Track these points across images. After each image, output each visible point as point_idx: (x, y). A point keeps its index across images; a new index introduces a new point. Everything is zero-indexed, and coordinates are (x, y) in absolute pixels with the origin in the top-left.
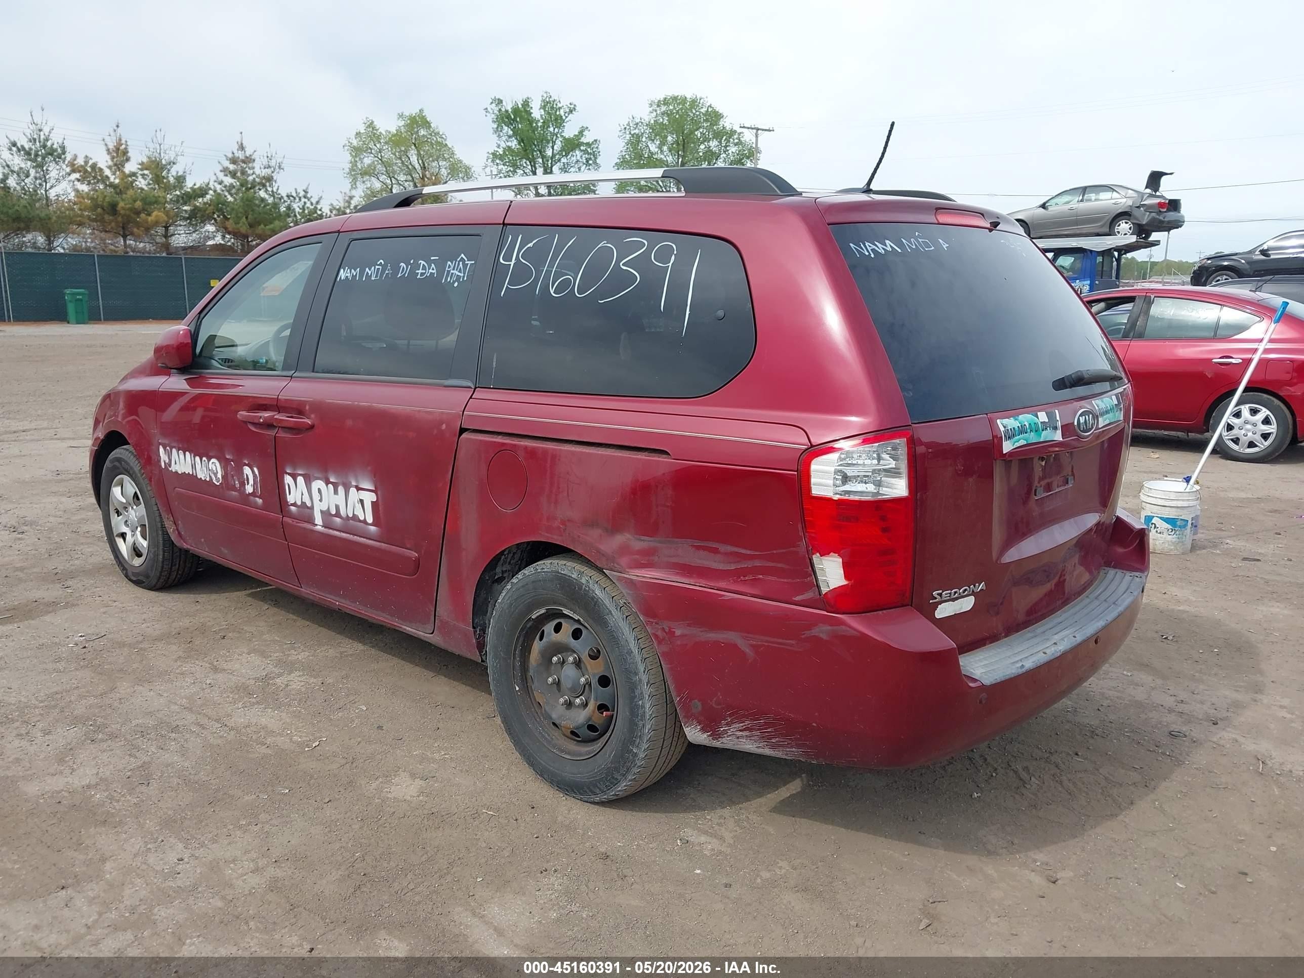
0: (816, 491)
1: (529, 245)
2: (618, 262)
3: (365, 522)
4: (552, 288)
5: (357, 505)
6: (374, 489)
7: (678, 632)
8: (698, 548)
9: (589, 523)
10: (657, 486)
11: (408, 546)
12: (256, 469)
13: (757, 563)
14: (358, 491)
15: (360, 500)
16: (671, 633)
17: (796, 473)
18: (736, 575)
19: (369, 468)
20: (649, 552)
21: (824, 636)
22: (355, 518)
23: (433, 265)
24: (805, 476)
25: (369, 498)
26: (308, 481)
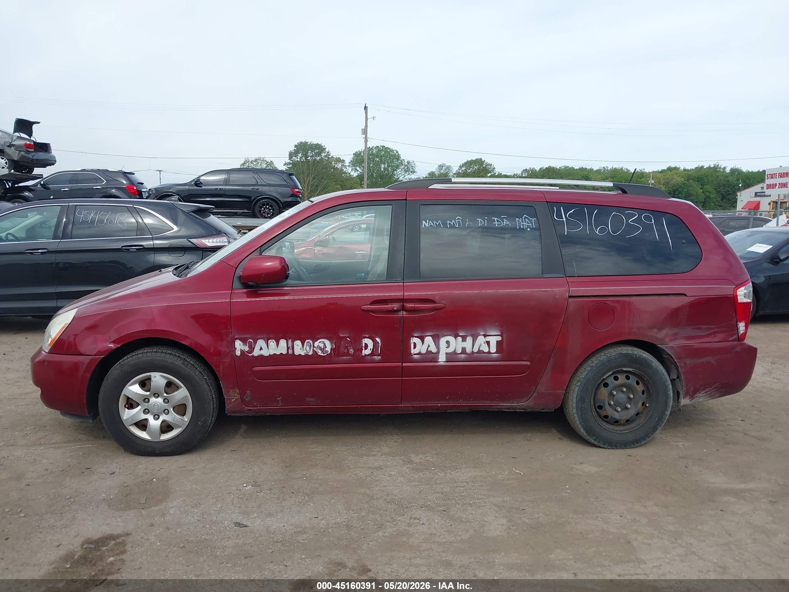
0: (739, 301)
1: (570, 212)
2: (627, 221)
3: (489, 352)
4: (597, 231)
5: (483, 345)
6: (500, 334)
7: (688, 362)
8: (694, 329)
9: (651, 327)
10: (682, 308)
11: (525, 359)
12: (378, 340)
13: (716, 330)
14: (485, 337)
15: (487, 342)
16: (686, 364)
17: (733, 296)
18: (708, 335)
19: (497, 324)
20: (676, 334)
21: (739, 350)
22: (479, 352)
23: (505, 220)
24: (736, 296)
25: (494, 340)
26: (436, 339)
